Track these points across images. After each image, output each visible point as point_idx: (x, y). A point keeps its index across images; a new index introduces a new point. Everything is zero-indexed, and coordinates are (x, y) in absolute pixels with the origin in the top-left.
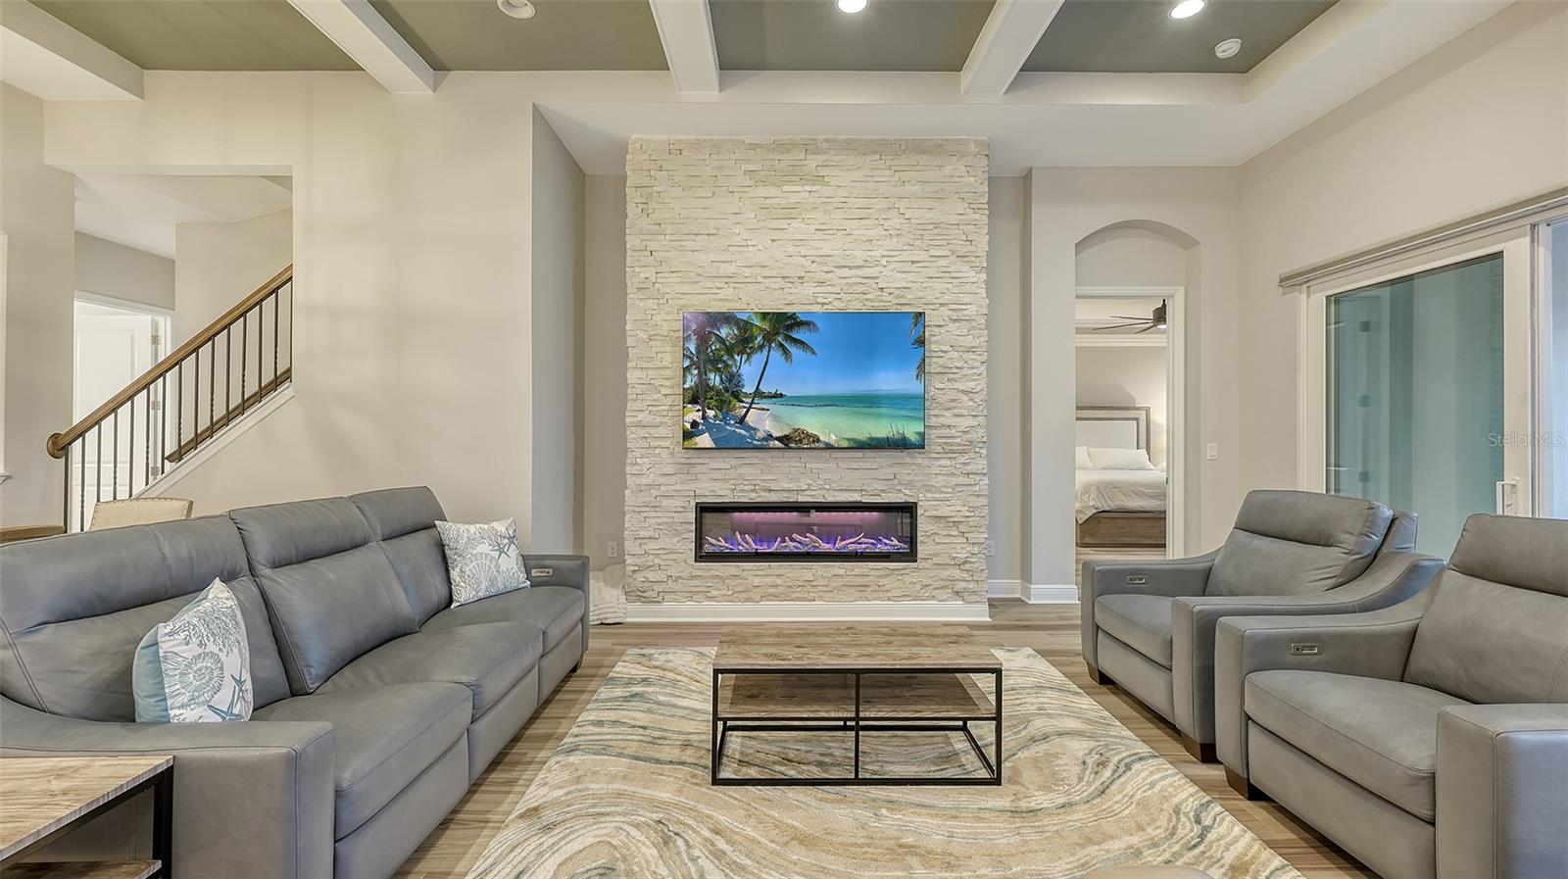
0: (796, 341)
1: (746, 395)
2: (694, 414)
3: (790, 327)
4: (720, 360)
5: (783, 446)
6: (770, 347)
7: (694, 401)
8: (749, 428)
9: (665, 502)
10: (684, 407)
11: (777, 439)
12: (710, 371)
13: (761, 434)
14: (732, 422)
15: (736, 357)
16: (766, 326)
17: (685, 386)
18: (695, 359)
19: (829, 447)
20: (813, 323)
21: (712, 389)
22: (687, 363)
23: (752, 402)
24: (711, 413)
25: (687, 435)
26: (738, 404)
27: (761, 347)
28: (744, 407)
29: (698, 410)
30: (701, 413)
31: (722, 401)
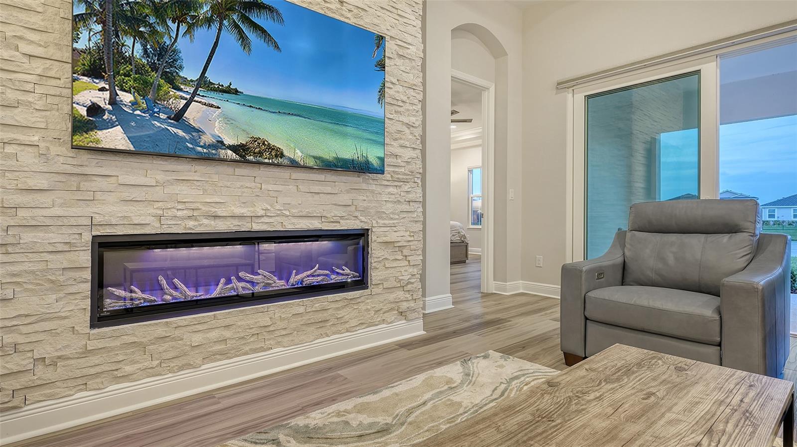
0: (255, 27)
1: (186, 81)
2: (93, 94)
4: (143, 21)
5: (238, 158)
6: (221, 24)
7: (95, 72)
8: (189, 129)
9: (28, 237)
10: (74, 80)
11: (231, 148)
12: (126, 33)
13: (207, 139)
14: (163, 116)
15: (170, 23)
17: (75, 45)
18: (97, 8)
19: (294, 164)
20: (277, 12)
21: (130, 60)
22: (82, 9)
23: (195, 94)
24: (126, 98)
25: (80, 126)
26: (172, 92)
27: (209, 21)
28: (182, 98)
29: (102, 89)
30: (107, 95)
31: (146, 83)
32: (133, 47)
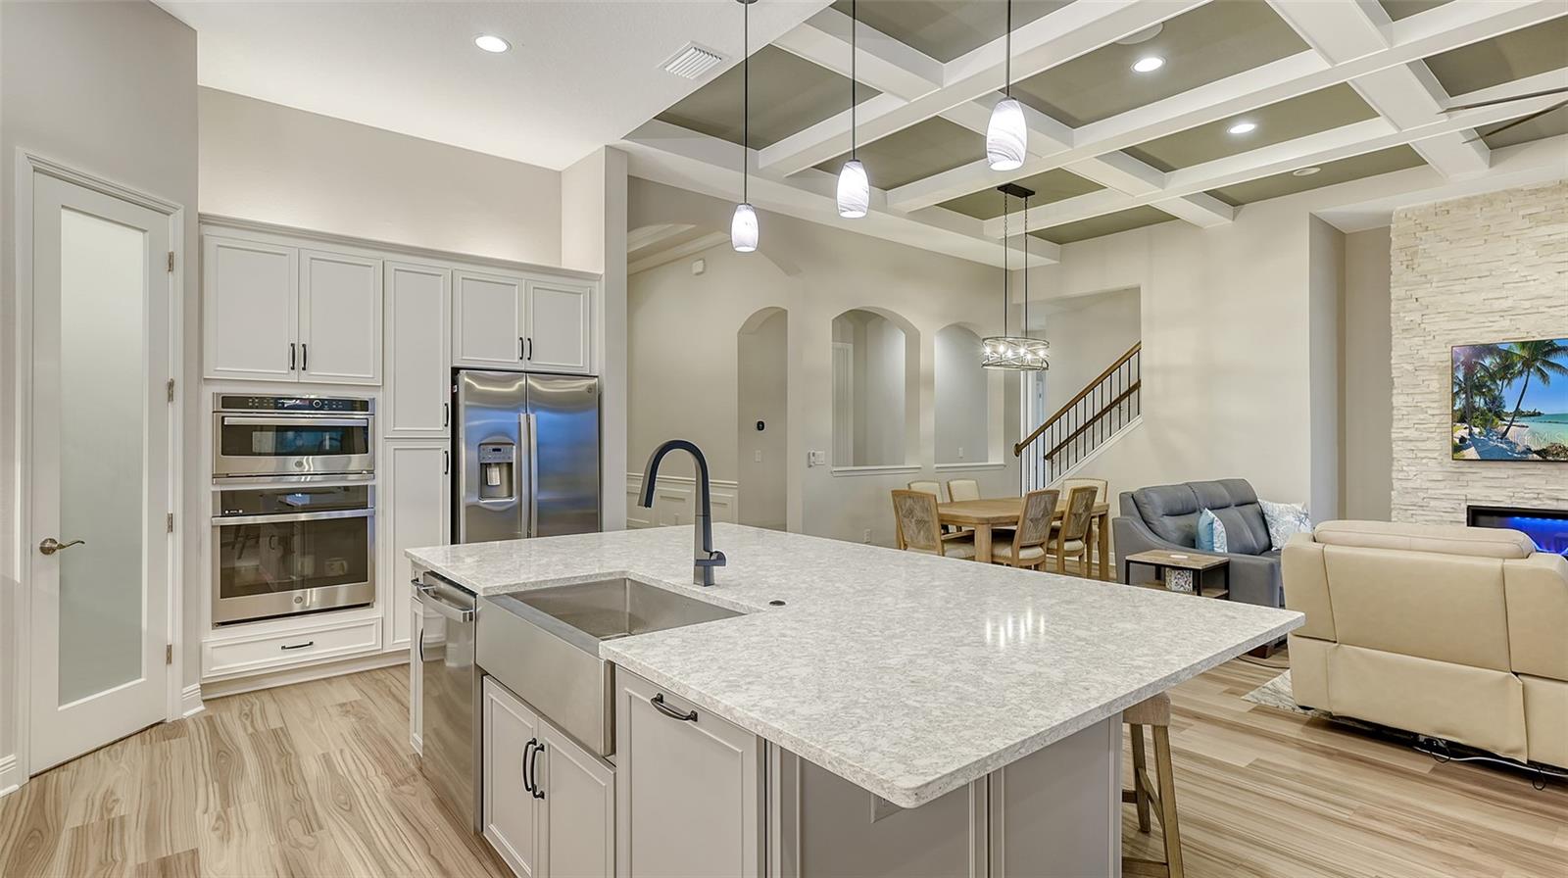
0: (1553, 365)
1: (1507, 415)
2: (1462, 431)
3: (1548, 353)
4: (1484, 385)
5: (1540, 458)
6: (1529, 371)
7: (1462, 420)
8: (1510, 443)
9: (1433, 503)
10: (1453, 426)
11: (1536, 452)
12: (1476, 395)
13: (1520, 448)
14: (1495, 438)
15: (1498, 382)
16: (1525, 354)
17: (1454, 408)
18: (1463, 385)
21: (1477, 410)
22: (1456, 389)
23: (1513, 420)
24: (1476, 430)
25: (1457, 449)
26: (1500, 422)
27: (1521, 373)
28: (1505, 425)
29: (1466, 428)
30: (1468, 430)
31: (1486, 420)
32: (1479, 402)
